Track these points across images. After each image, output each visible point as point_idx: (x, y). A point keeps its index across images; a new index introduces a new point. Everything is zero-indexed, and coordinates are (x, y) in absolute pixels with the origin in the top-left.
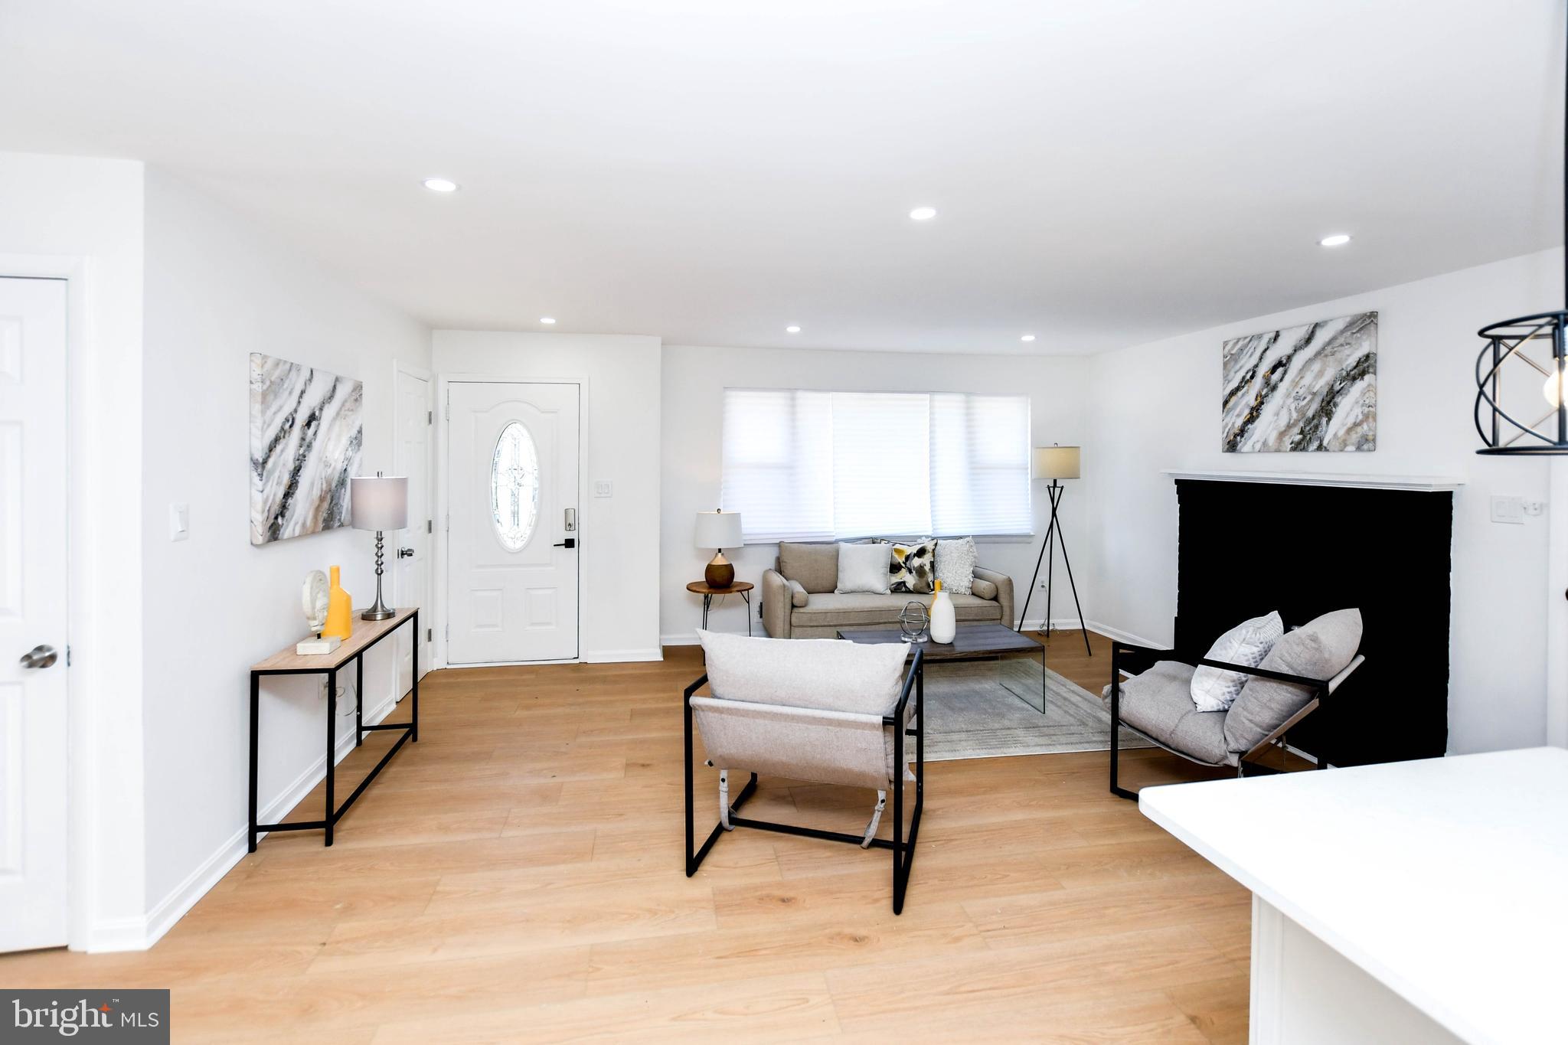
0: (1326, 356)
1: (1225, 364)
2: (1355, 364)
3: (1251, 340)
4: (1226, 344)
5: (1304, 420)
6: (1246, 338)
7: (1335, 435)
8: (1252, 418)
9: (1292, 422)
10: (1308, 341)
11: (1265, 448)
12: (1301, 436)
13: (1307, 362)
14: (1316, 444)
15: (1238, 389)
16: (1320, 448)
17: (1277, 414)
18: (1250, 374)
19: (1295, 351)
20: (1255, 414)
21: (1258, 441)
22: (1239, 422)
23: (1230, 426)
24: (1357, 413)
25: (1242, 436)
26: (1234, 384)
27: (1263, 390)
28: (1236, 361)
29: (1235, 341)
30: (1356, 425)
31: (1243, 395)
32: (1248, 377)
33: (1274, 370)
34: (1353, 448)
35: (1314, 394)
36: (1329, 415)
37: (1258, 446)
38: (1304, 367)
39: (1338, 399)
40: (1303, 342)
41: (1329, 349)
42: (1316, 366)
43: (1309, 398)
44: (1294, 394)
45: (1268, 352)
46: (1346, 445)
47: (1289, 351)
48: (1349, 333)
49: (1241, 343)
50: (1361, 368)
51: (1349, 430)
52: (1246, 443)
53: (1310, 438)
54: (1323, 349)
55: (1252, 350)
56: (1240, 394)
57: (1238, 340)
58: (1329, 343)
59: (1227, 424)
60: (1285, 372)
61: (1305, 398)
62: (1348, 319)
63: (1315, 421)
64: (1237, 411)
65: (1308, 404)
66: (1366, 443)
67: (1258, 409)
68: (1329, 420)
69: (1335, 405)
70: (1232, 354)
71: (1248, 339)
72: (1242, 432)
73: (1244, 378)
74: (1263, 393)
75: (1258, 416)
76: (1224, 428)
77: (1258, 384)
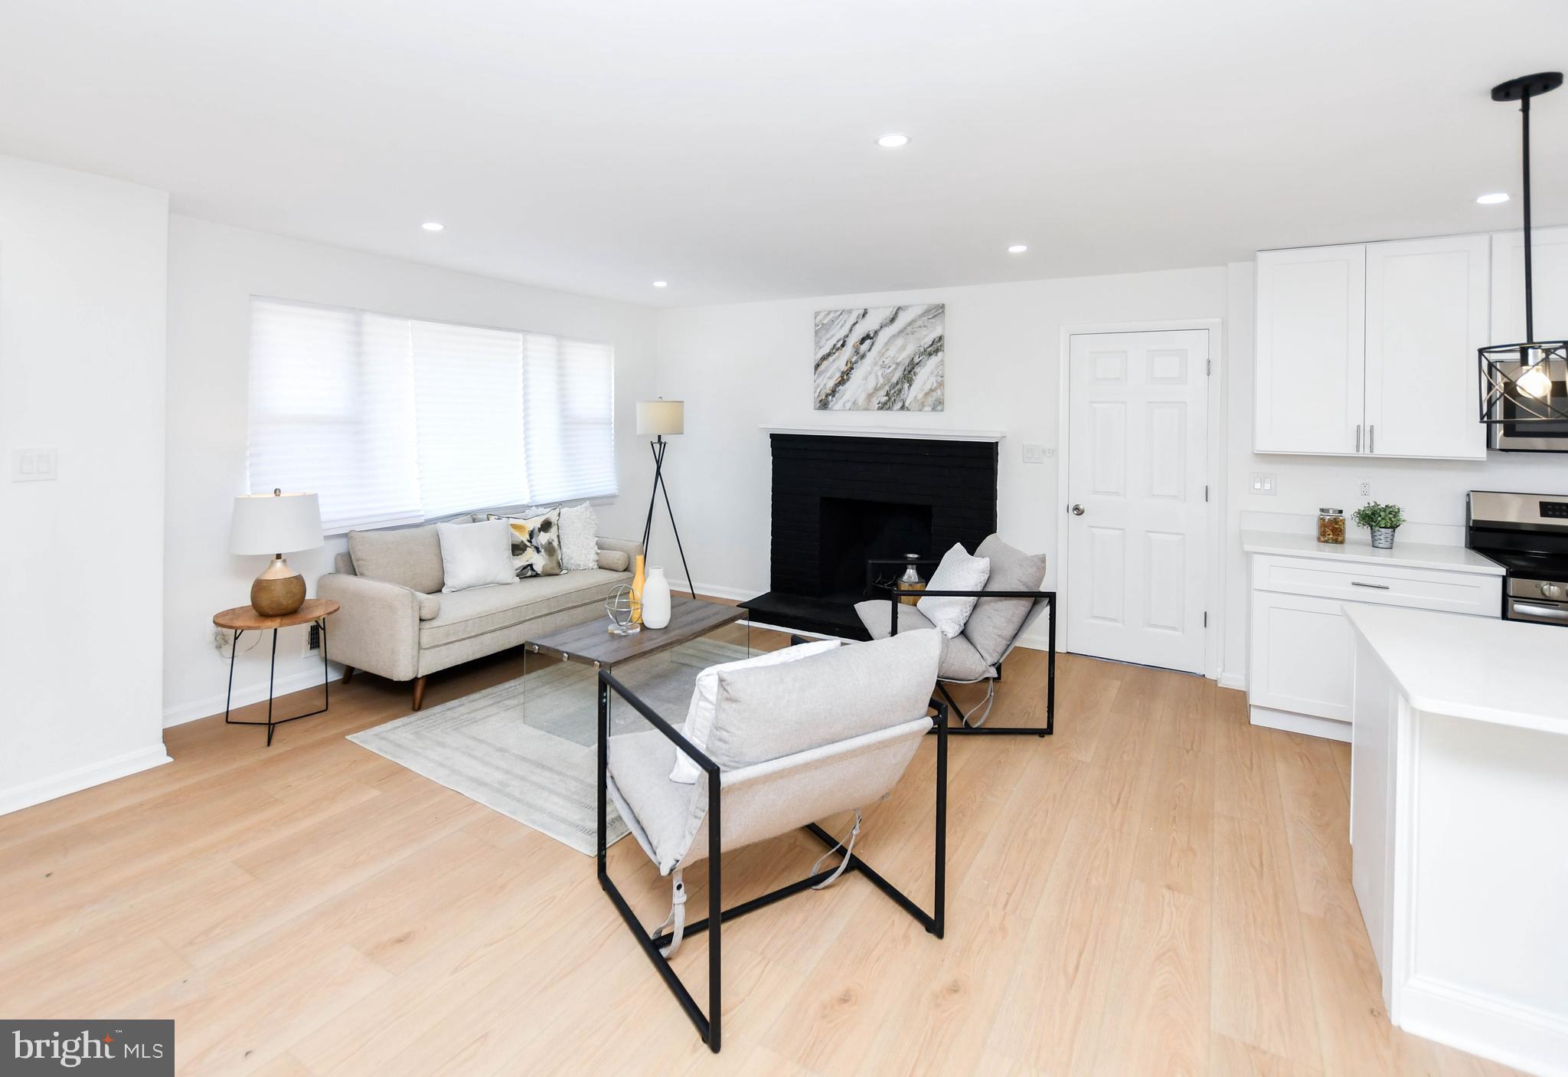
0: (907, 334)
1: (816, 332)
2: (931, 343)
3: (841, 314)
4: (817, 314)
5: (890, 384)
6: (836, 311)
7: (915, 397)
8: (842, 382)
9: (878, 386)
10: (893, 320)
11: (855, 407)
12: (887, 398)
13: (891, 338)
14: (899, 405)
15: (829, 355)
16: (903, 408)
17: (866, 379)
18: (841, 342)
19: (881, 327)
20: (845, 377)
21: (849, 401)
22: (831, 384)
23: (821, 387)
24: (932, 382)
25: (834, 396)
26: (826, 350)
27: (852, 357)
28: (827, 330)
29: (827, 312)
30: (932, 390)
31: (834, 360)
32: (839, 345)
33: (863, 341)
34: (930, 409)
35: (898, 364)
36: (910, 382)
37: (848, 405)
38: (889, 341)
39: (917, 370)
40: (888, 321)
41: (909, 329)
42: (900, 342)
43: (893, 367)
44: (881, 363)
45: (857, 325)
46: (923, 406)
47: (876, 327)
48: (926, 318)
49: (831, 316)
50: (935, 346)
51: (927, 394)
52: (837, 402)
53: (895, 400)
54: (905, 328)
55: (842, 322)
56: (831, 359)
57: (830, 312)
58: (910, 324)
59: (819, 385)
60: (873, 344)
61: (890, 367)
62: (925, 307)
63: (899, 386)
64: (828, 374)
65: (892, 372)
66: (938, 405)
67: (848, 374)
68: (910, 385)
69: (915, 374)
70: (823, 324)
71: (839, 313)
72: (833, 392)
73: (835, 345)
74: (853, 360)
75: (848, 380)
76: (816, 388)
77: (848, 351)
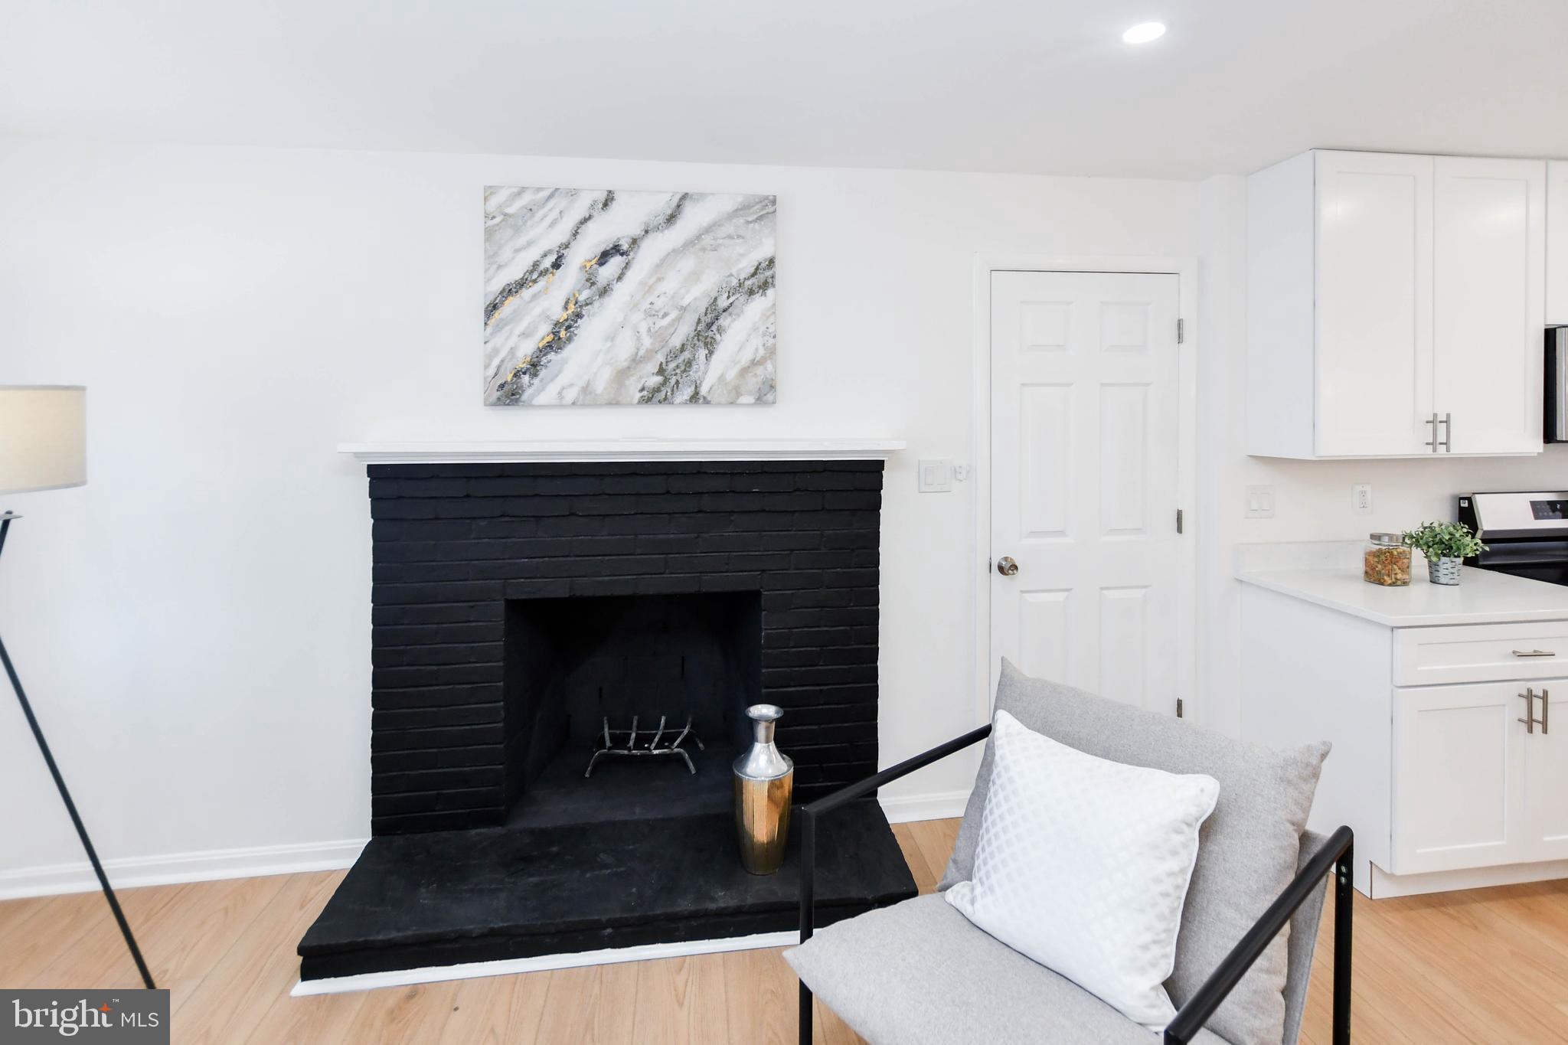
0: (704, 249)
1: (489, 233)
2: (752, 270)
3: (551, 196)
4: (489, 192)
5: (666, 350)
6: (539, 189)
7: (721, 378)
8: (556, 343)
9: (641, 353)
10: (671, 219)
11: (586, 399)
12: (659, 379)
13: (669, 254)
14: (687, 392)
15: (521, 284)
16: (695, 398)
17: (612, 338)
18: (552, 258)
19: (647, 232)
20: (563, 334)
21: (571, 385)
22: (527, 349)
23: (503, 353)
24: (754, 348)
25: (535, 375)
26: (513, 273)
27: (580, 291)
28: (517, 230)
29: (515, 190)
30: (754, 363)
31: (535, 297)
32: (547, 263)
33: (604, 257)
34: (751, 399)
35: (684, 309)
36: (710, 346)
37: (570, 395)
38: (663, 261)
39: (724, 321)
40: (661, 219)
41: (707, 240)
42: (687, 264)
43: (674, 315)
44: (646, 305)
45: (590, 224)
46: (739, 395)
47: (636, 230)
48: (742, 220)
49: (527, 199)
50: (761, 277)
51: (744, 371)
52: (543, 389)
53: (677, 382)
54: (699, 237)
55: (554, 214)
56: (526, 293)
57: (522, 191)
58: (708, 230)
59: (496, 351)
60: (627, 265)
61: (665, 315)
62: (740, 199)
63: (686, 355)
64: (521, 327)
65: (671, 325)
66: (766, 394)
67: (569, 327)
68: (711, 353)
69: (720, 330)
70: (505, 215)
72: (534, 367)
73: (536, 265)
74: (582, 298)
75: (569, 339)
76: (490, 357)
77: (569, 278)
